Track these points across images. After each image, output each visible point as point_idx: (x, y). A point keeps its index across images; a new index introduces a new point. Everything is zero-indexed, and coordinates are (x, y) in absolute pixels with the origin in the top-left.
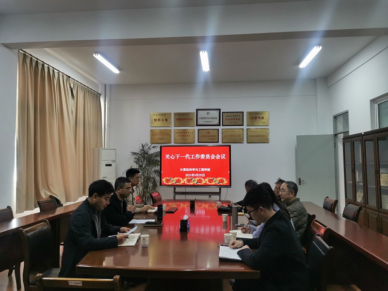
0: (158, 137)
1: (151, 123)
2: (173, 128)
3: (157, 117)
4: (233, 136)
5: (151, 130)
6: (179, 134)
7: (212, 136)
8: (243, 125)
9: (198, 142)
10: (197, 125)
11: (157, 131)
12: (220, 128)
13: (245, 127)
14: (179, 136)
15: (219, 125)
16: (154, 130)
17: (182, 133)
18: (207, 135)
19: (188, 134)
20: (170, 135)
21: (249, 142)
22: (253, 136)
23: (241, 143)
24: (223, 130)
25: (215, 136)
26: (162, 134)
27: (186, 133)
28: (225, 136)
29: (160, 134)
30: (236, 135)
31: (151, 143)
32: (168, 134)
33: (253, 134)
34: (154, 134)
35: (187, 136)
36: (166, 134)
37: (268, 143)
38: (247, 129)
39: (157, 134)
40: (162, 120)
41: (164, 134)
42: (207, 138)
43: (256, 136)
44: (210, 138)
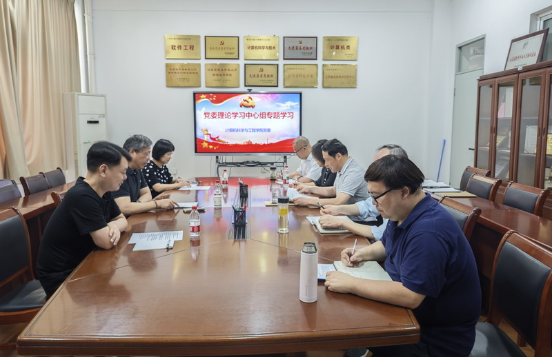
0: (178, 76)
1: (167, 52)
2: (203, 62)
3: (176, 43)
4: (300, 76)
5: (167, 65)
6: (214, 72)
7: (268, 76)
8: (316, 59)
9: (245, 86)
11: (177, 67)
12: (281, 63)
13: (320, 62)
14: (214, 75)
16: (171, 64)
17: (219, 70)
18: (260, 74)
19: (228, 72)
20: (198, 74)
21: (325, 85)
22: (332, 77)
23: (313, 87)
24: (286, 67)
25: (272, 76)
26: (184, 71)
27: (225, 70)
28: (289, 76)
29: (182, 71)
30: (306, 74)
31: (168, 87)
32: (195, 72)
33: (332, 73)
34: (172, 71)
35: (227, 75)
36: (192, 72)
37: (355, 88)
38: (323, 65)
39: (177, 71)
40: (184, 48)
41: (189, 71)
42: (260, 78)
43: (337, 77)
44: (265, 79)
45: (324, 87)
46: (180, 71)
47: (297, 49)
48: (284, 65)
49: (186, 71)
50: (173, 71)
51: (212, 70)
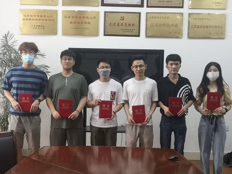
0: (33, 23)
2: (60, 9)
4: (164, 25)
6: (71, 20)
7: (129, 25)
8: (182, 7)
9: (105, 35)
10: (103, 5)
11: (32, 13)
12: (144, 11)
13: (186, 11)
14: (71, 22)
15: (142, 6)
16: (26, 10)
17: (76, 17)
18: (121, 22)
19: (87, 20)
20: (54, 21)
21: (191, 35)
22: (198, 27)
23: (178, 37)
24: (149, 15)
25: (133, 25)
26: (40, 18)
27: (84, 17)
28: (152, 25)
29: (37, 18)
30: (170, 24)
31: (21, 34)
32: (51, 19)
33: (199, 23)
35: (86, 23)
37: (223, 39)
38: (190, 14)
39: (32, 18)
41: (44, 18)
42: (121, 27)
43: (204, 27)
44: (126, 28)
45: (189, 37)
46: (35, 18)
48: (147, 13)
50: (28, 18)
51: (69, 17)
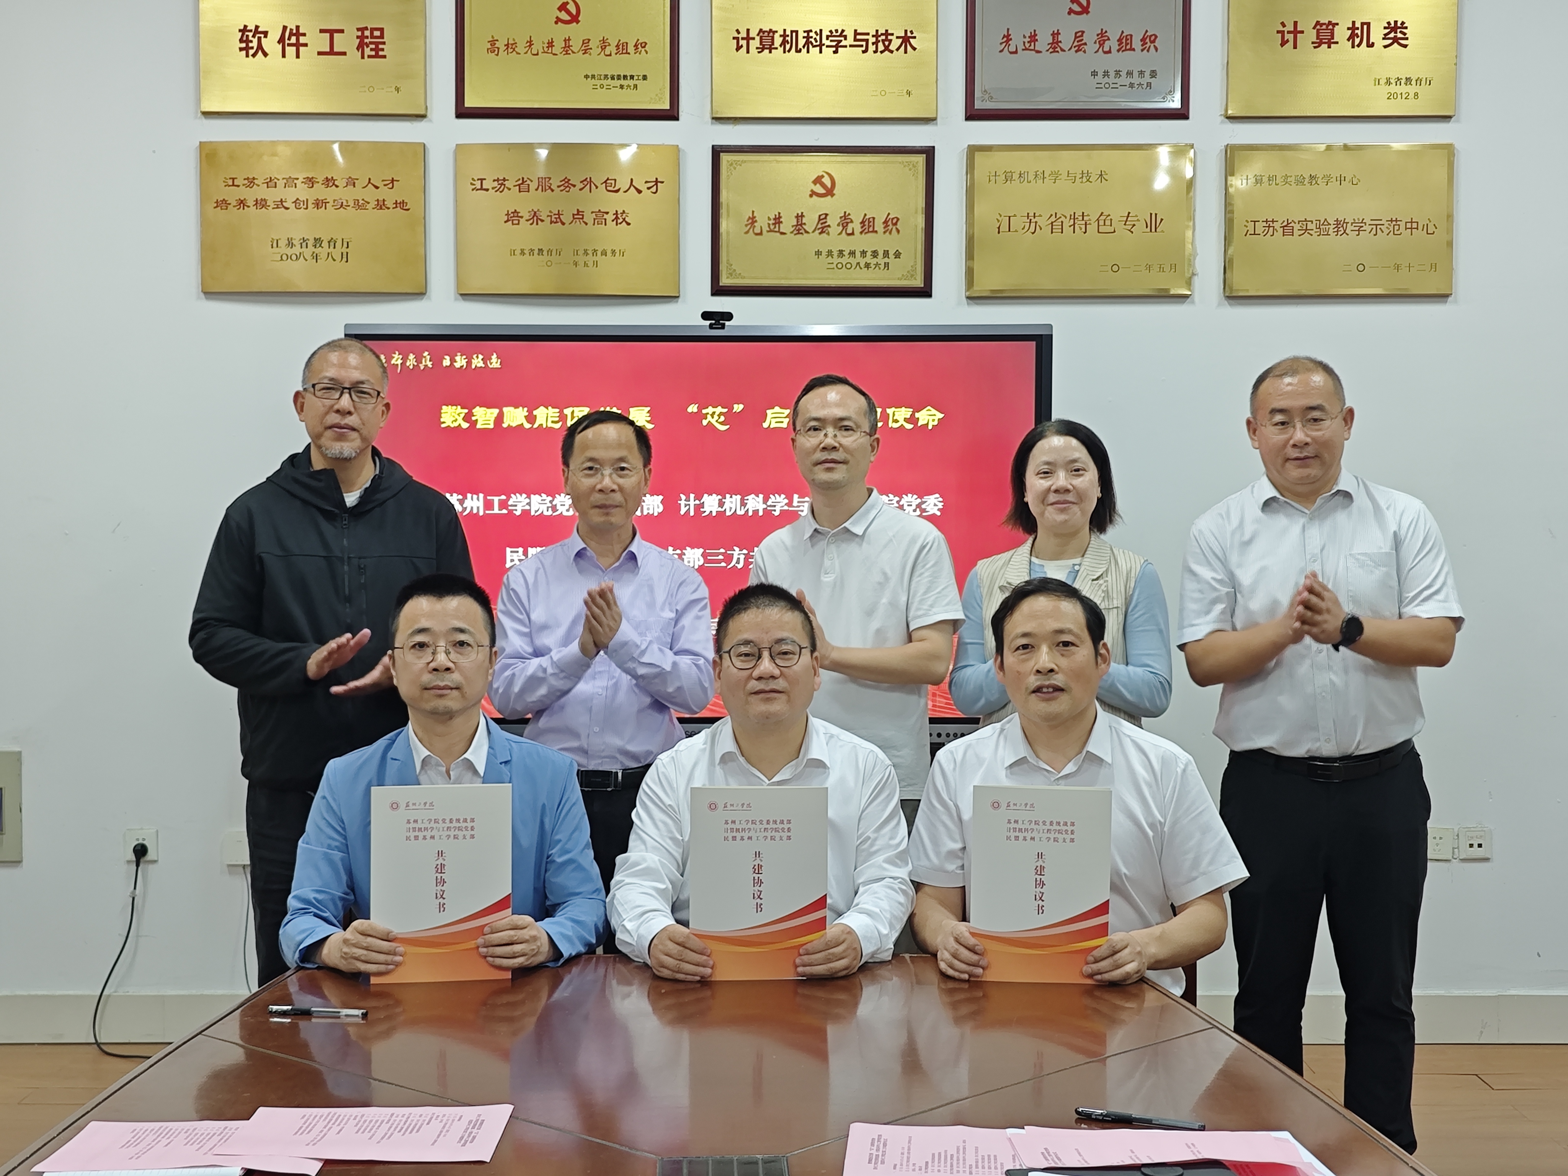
1: (208, 73)
3: (270, 13)
4: (1079, 220)
6: (512, 200)
7: (868, 225)
9: (718, 291)
11: (274, 166)
14: (513, 217)
17: (544, 185)
18: (813, 209)
20: (410, 211)
21: (1244, 286)
22: (1287, 228)
23: (1163, 296)
24: (983, 165)
25: (891, 223)
26: (320, 193)
27: (588, 182)
28: (1005, 224)
29: (302, 192)
30: (1117, 213)
31: (209, 294)
32: (390, 196)
33: (1289, 204)
34: (244, 193)
35: (600, 217)
36: (371, 195)
38: (1231, 152)
39: (272, 195)
40: (316, 41)
41: (349, 195)
43: (1322, 227)
44: (845, 243)
45: (1234, 297)
46: (290, 195)
47: (1055, 45)
48: (973, 151)
49: (330, 194)
50: (250, 195)
51: (501, 183)
